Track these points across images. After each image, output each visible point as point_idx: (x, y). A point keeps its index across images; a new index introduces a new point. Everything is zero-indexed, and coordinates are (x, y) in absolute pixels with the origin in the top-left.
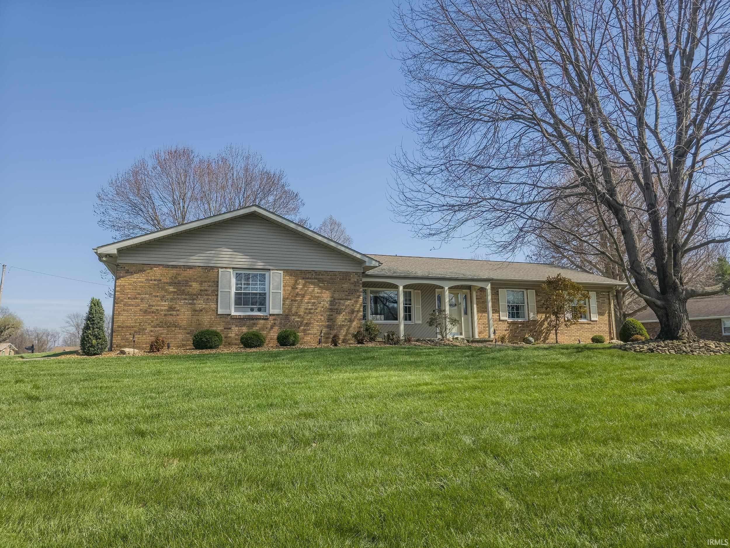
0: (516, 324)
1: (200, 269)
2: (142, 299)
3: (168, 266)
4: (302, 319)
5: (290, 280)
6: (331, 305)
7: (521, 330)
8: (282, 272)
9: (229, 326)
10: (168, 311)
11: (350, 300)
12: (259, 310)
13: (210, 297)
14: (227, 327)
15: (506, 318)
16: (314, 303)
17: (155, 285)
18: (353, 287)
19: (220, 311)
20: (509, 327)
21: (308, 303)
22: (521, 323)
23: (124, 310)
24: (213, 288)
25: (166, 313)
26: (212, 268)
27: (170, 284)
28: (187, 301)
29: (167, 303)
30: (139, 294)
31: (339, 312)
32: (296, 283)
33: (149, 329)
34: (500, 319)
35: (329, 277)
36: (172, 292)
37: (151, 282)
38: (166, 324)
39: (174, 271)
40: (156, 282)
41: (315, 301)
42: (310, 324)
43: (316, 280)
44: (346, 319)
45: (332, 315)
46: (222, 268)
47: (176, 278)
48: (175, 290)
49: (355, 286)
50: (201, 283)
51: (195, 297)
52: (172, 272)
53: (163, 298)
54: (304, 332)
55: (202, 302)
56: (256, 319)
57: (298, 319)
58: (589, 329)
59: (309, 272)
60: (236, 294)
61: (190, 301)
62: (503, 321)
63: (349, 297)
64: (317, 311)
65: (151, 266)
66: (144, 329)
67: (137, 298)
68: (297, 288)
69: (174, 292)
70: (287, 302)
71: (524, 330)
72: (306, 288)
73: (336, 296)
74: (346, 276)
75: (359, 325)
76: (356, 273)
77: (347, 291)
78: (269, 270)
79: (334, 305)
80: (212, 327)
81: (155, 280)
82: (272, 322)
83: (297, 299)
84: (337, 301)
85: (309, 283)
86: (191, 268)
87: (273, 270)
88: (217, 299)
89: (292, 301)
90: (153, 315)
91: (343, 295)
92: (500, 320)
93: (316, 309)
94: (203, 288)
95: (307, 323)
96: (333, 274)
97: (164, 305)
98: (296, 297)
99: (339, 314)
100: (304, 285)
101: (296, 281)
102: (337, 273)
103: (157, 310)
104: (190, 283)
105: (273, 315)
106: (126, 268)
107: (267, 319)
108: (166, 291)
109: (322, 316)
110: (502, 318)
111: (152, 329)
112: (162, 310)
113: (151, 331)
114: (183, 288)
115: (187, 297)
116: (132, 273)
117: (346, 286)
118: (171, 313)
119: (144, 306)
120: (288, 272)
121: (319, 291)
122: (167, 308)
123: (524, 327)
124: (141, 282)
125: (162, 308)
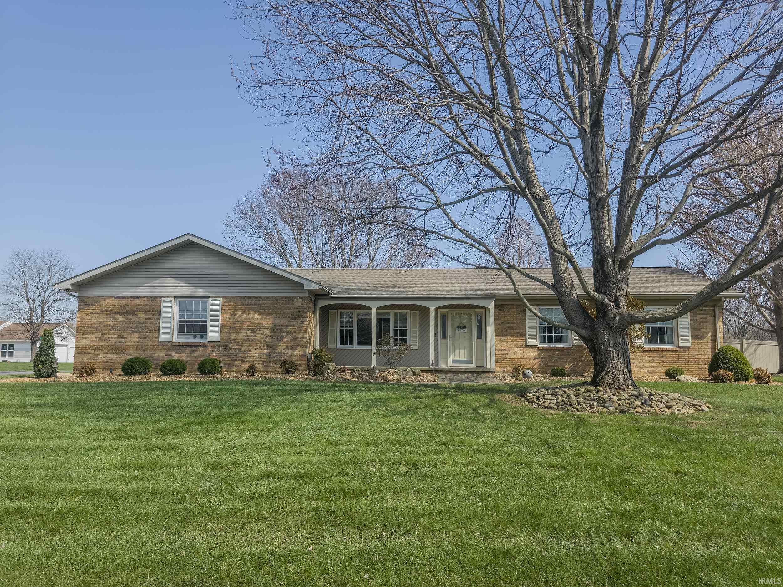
0: (550, 350)
1: (145, 299)
2: (97, 328)
3: (118, 298)
4: (240, 347)
5: (230, 307)
6: (271, 332)
7: (559, 358)
8: (221, 299)
9: (170, 353)
10: (117, 338)
11: (293, 326)
12: (202, 337)
13: (153, 326)
14: (167, 353)
15: (537, 343)
16: (253, 329)
17: (107, 315)
18: (296, 312)
19: (162, 339)
20: (540, 354)
21: (248, 330)
22: (559, 349)
23: (83, 338)
24: (156, 317)
25: (117, 340)
26: (156, 297)
27: (120, 314)
28: (133, 329)
29: (117, 331)
30: (95, 323)
31: (280, 339)
32: (236, 310)
33: (102, 354)
34: (526, 344)
35: (270, 302)
36: (121, 321)
37: (104, 312)
38: (115, 351)
39: (123, 302)
40: (108, 313)
41: (255, 327)
42: (249, 351)
43: (256, 306)
44: (287, 346)
45: (272, 342)
46: (165, 297)
47: (125, 308)
48: (124, 319)
49: (299, 311)
50: (146, 312)
51: (140, 325)
52: (120, 302)
53: (113, 327)
54: (241, 360)
55: (147, 330)
56: (195, 346)
57: (236, 347)
58: (675, 358)
59: (249, 298)
60: (180, 321)
61: (136, 330)
62: (531, 346)
63: (292, 324)
64: (256, 338)
65: (104, 298)
66: (98, 355)
67: (93, 328)
68: (236, 315)
69: (123, 321)
70: (226, 329)
71: (563, 358)
72: (245, 315)
73: (278, 321)
74: (288, 300)
75: (302, 353)
76: (301, 297)
77: (289, 317)
78: (209, 297)
79: (274, 332)
80: (154, 353)
81: (107, 311)
82: (210, 349)
83: (236, 325)
84: (277, 328)
85: (249, 308)
86: (138, 298)
87: (212, 297)
88: (159, 327)
89: (230, 328)
90: (105, 342)
91: (284, 321)
92: (526, 346)
93: (255, 336)
94: (147, 317)
95: (244, 351)
96: (275, 298)
97: (114, 333)
98: (234, 324)
99: (280, 341)
100: (244, 312)
101: (235, 307)
102: (278, 298)
103: (109, 338)
104: (136, 313)
105: (212, 342)
106: (85, 301)
107: (205, 346)
108: (116, 320)
109: (261, 343)
110: (529, 343)
111: (104, 355)
112: (112, 338)
113: (104, 357)
114: (130, 317)
115: (133, 325)
116: (89, 305)
117: (288, 311)
118: (120, 340)
119: (98, 334)
120: (227, 299)
121: (258, 317)
122: (117, 336)
123: (563, 355)
124: (95, 313)
125: (113, 336)
